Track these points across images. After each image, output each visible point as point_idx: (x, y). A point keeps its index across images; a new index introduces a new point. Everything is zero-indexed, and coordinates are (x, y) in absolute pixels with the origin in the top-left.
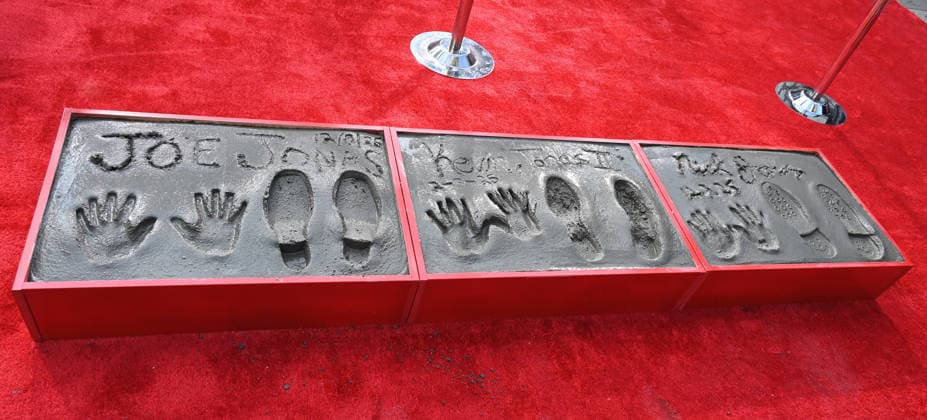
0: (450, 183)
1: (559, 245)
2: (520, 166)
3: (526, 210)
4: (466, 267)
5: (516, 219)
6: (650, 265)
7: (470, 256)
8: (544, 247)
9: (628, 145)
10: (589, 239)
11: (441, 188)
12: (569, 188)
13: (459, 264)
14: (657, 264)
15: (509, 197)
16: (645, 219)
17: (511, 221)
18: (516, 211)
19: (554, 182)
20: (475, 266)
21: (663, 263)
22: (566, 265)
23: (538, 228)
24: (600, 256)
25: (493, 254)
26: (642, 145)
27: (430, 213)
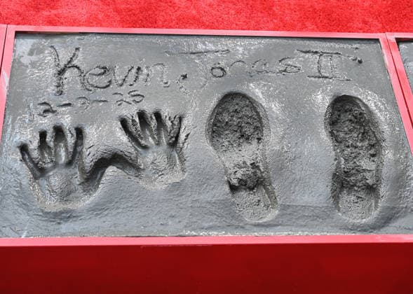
0: (69, 105)
1: (206, 197)
2: (185, 77)
3: (174, 144)
4: (51, 228)
5: (154, 156)
6: (354, 228)
7: (61, 213)
8: (183, 199)
9: (377, 40)
10: (265, 187)
11: (54, 112)
12: (255, 109)
13: (42, 224)
14: (364, 229)
15: (154, 123)
16: (373, 156)
17: (146, 159)
18: (158, 144)
19: (235, 101)
20: (65, 227)
21: (374, 227)
22: (210, 228)
23: (183, 170)
24: (271, 216)
25: (98, 209)
26: (399, 41)
27: (24, 148)
